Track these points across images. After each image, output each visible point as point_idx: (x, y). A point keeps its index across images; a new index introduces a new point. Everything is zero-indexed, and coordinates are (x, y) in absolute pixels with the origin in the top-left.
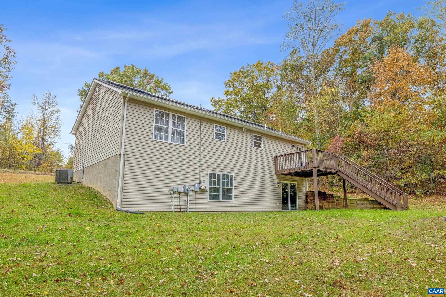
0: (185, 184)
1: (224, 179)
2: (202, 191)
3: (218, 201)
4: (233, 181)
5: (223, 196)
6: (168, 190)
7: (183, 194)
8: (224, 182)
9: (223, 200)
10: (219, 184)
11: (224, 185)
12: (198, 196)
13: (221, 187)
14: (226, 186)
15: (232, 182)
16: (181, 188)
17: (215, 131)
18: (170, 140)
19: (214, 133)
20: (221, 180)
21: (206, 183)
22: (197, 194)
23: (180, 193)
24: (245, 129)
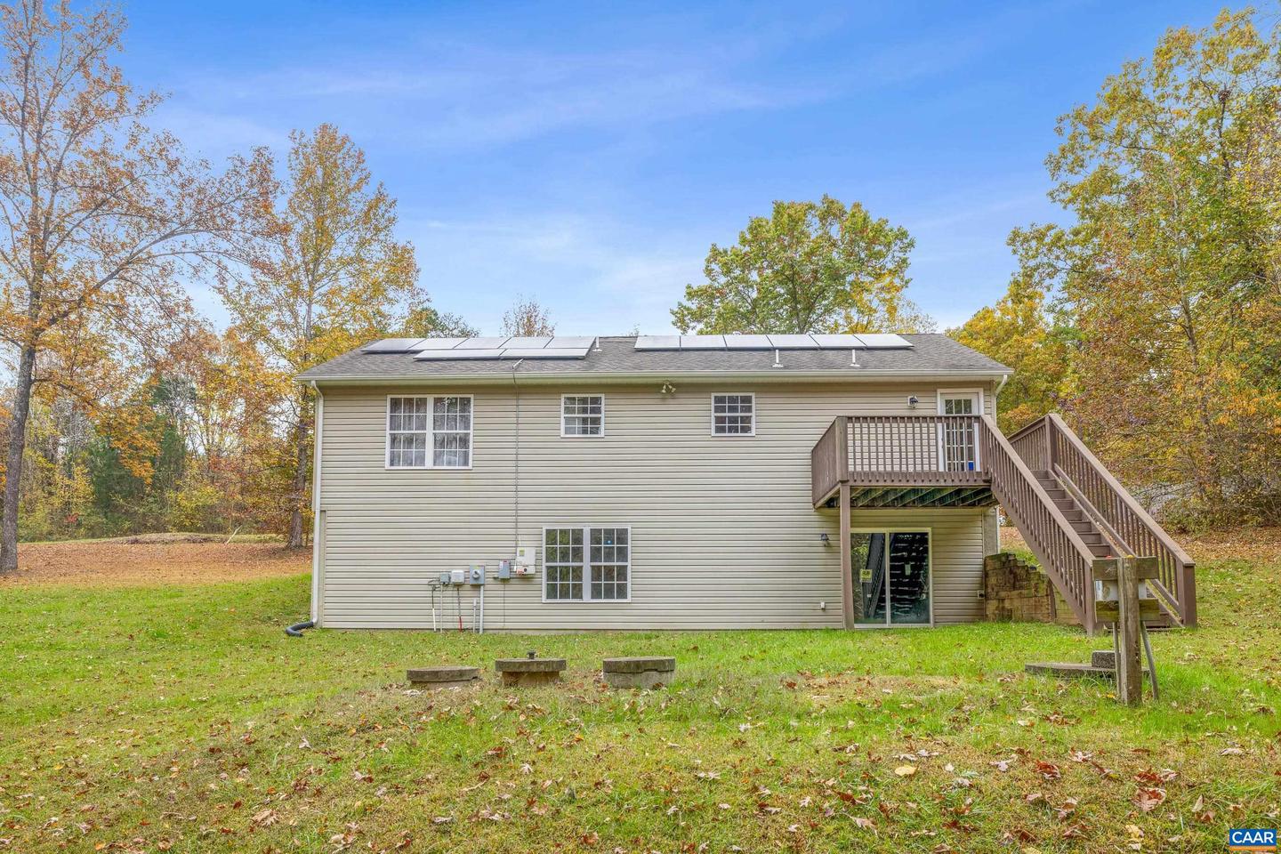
0: (470, 562)
1: (595, 540)
2: (525, 578)
3: (575, 601)
4: (629, 546)
5: (596, 587)
6: (426, 581)
7: (468, 587)
8: (596, 551)
9: (592, 598)
10: (578, 558)
11: (594, 559)
12: (515, 589)
13: (587, 565)
14: (605, 561)
15: (625, 548)
16: (458, 574)
17: (563, 415)
18: (429, 463)
19: (563, 421)
20: (587, 546)
21: (529, 557)
22: (508, 587)
23: (458, 586)
24: (667, 387)
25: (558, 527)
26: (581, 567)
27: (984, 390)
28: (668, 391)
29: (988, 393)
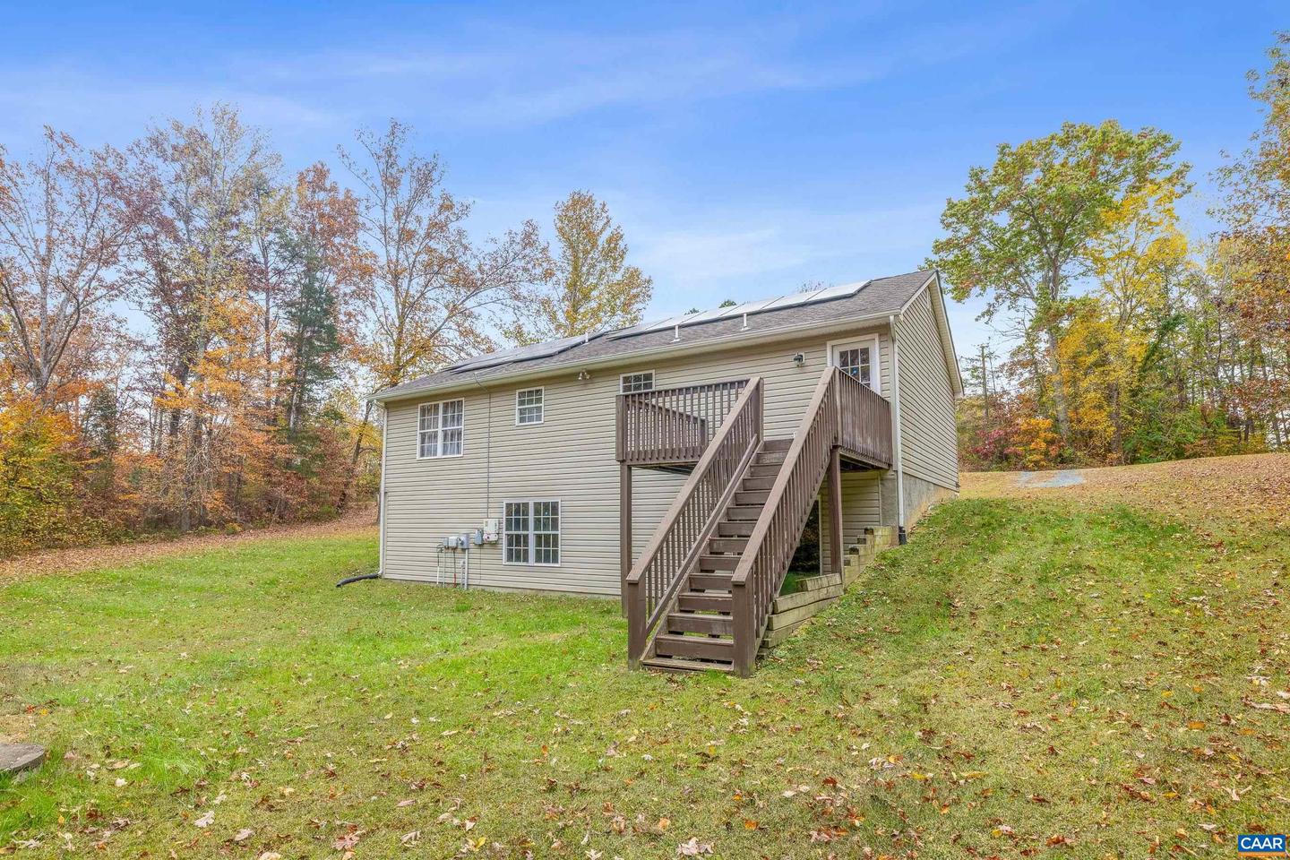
0: (458, 531)
1: (537, 512)
2: (494, 544)
3: (525, 564)
4: (559, 517)
5: (538, 552)
6: (436, 545)
7: (459, 550)
8: (537, 521)
9: (536, 562)
10: (526, 527)
11: (537, 528)
12: (487, 553)
13: (531, 533)
14: (544, 530)
15: (557, 519)
16: (453, 540)
17: (517, 407)
18: (440, 454)
19: (517, 412)
20: (531, 517)
21: (492, 527)
22: (483, 551)
23: (454, 549)
24: (583, 374)
25: (514, 501)
26: (528, 535)
27: (880, 335)
28: (584, 378)
29: (884, 338)
